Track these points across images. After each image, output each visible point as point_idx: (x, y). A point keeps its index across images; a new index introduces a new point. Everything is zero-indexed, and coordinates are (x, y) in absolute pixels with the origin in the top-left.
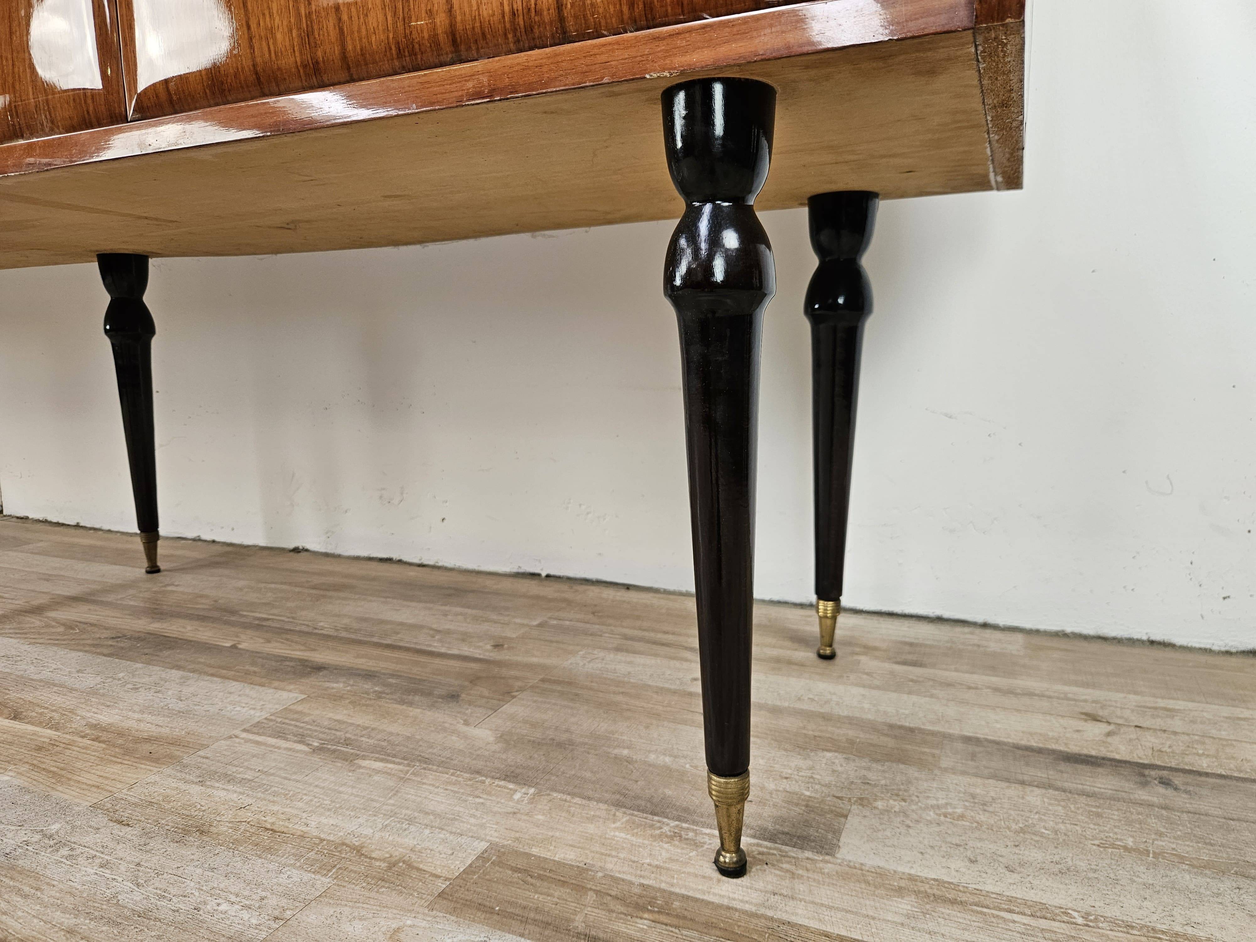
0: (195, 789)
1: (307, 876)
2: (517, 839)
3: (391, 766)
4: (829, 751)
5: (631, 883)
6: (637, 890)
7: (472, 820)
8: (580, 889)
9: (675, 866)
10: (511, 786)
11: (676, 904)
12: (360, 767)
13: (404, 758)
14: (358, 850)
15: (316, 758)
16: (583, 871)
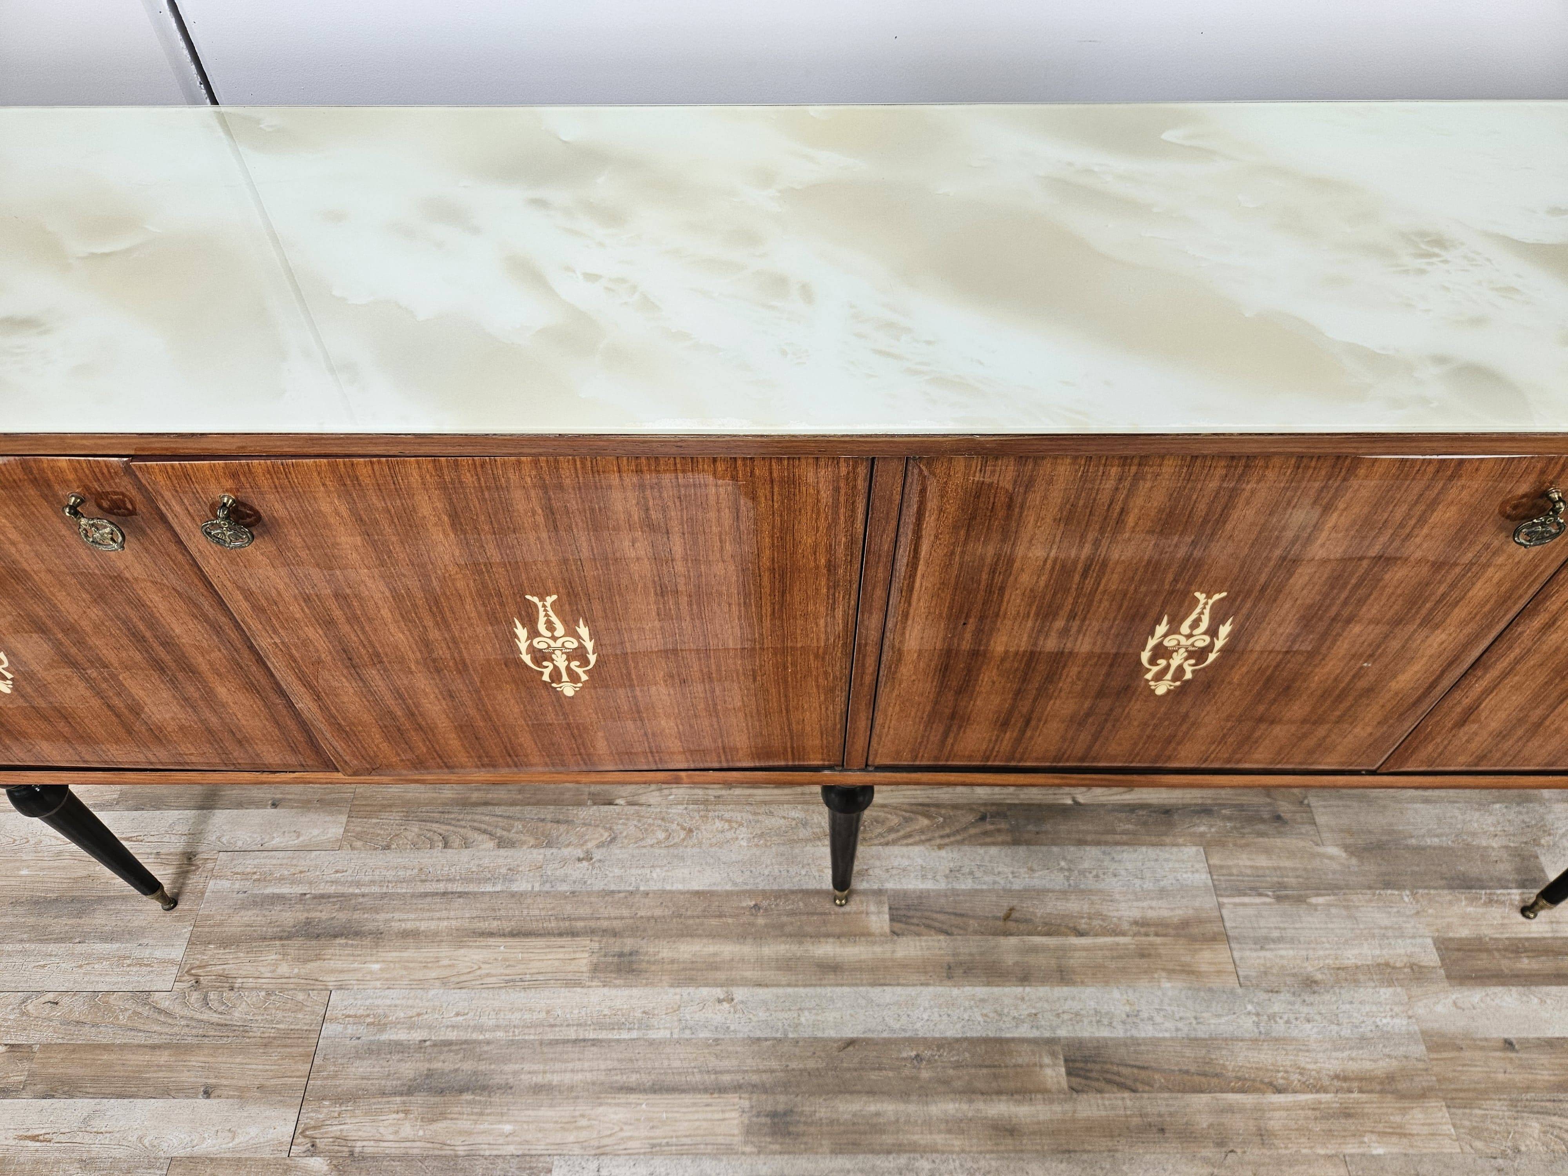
0: (1268, 954)
1: (1391, 990)
2: (1438, 931)
3: (1327, 898)
4: (1494, 803)
5: (1501, 939)
6: (1507, 942)
7: (1408, 925)
8: (1488, 951)
9: (1506, 921)
10: (1396, 892)
11: (1527, 944)
12: (1317, 905)
13: (1326, 889)
14: (1387, 965)
15: (1286, 906)
16: (1480, 939)
